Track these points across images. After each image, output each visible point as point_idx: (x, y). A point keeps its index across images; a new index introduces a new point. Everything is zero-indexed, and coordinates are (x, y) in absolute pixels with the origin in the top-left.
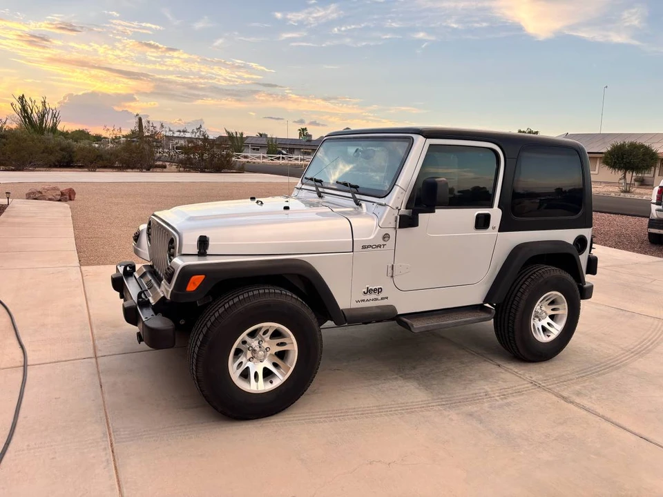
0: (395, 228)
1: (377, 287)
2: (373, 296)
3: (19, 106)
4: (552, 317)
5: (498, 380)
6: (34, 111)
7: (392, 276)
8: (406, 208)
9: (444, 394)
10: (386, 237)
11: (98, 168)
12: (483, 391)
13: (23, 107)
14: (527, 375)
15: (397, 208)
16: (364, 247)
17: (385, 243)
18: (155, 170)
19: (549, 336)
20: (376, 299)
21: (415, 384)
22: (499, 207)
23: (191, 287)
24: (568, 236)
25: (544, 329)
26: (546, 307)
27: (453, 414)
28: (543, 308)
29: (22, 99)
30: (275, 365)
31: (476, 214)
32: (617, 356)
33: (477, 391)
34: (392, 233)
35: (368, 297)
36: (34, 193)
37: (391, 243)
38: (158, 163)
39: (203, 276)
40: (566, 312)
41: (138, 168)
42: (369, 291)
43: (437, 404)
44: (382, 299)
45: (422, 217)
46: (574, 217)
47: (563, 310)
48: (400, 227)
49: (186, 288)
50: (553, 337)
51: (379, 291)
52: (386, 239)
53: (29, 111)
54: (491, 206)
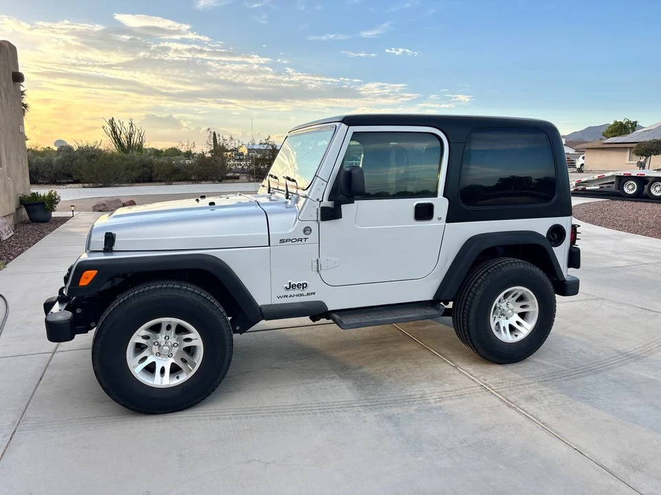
0: (317, 221)
1: (301, 283)
2: (297, 292)
3: (109, 128)
4: (522, 315)
5: (445, 383)
6: (122, 132)
7: (318, 271)
8: (330, 200)
9: (374, 395)
10: (307, 230)
11: (174, 181)
12: (421, 393)
13: (113, 128)
14: (482, 378)
15: (318, 200)
16: (282, 241)
17: (306, 236)
18: (227, 181)
19: (516, 336)
20: (302, 295)
21: (350, 384)
22: (444, 195)
23: (84, 282)
24: (541, 226)
25: (512, 329)
26: (513, 304)
27: (370, 416)
28: (511, 306)
29: (112, 122)
30: (184, 361)
31: (415, 204)
32: (606, 359)
33: (414, 393)
34: (314, 226)
35: (291, 292)
36: (98, 206)
37: (313, 237)
38: (229, 175)
39: (96, 271)
40: (537, 309)
41: (211, 180)
42: (292, 286)
43: (360, 404)
44: (308, 294)
45: (345, 208)
46: (546, 205)
47: (534, 307)
48: (323, 219)
49: (79, 283)
50: (521, 336)
51: (304, 286)
52: (308, 232)
53: (118, 132)
54: (435, 195)
